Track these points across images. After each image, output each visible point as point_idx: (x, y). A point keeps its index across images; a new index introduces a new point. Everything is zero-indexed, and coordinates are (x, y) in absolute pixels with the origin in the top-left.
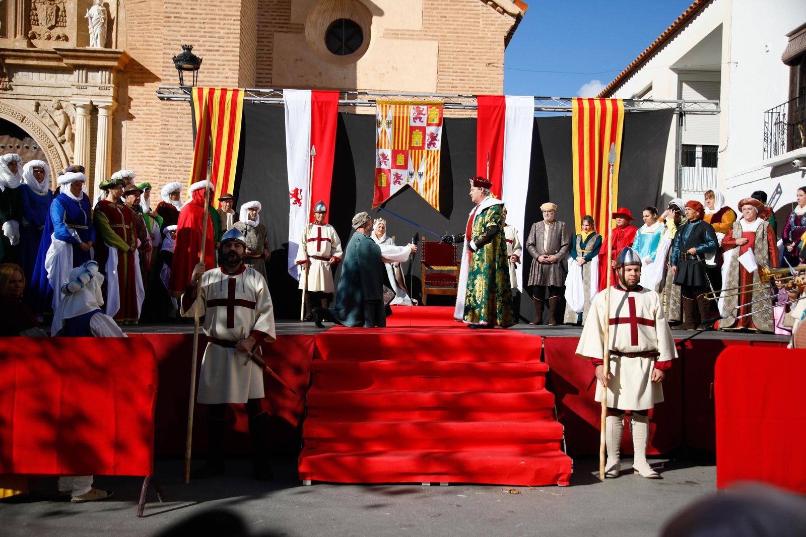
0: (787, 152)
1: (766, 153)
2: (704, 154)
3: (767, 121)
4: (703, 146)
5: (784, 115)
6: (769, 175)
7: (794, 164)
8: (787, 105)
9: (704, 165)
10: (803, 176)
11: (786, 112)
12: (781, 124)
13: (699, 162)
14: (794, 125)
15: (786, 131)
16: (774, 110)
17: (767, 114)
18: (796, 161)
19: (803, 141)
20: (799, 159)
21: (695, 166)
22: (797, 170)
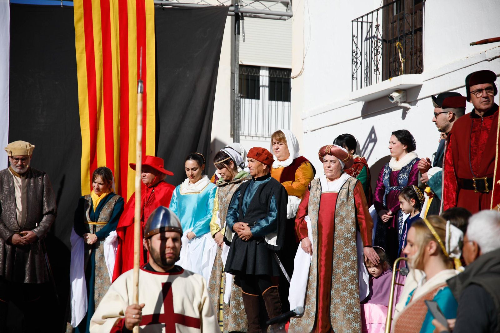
0: (383, 80)
1: (355, 82)
2: (271, 80)
3: (355, 34)
4: (271, 69)
5: (378, 26)
6: (360, 115)
7: (392, 98)
8: (381, 11)
9: (272, 97)
10: (404, 117)
11: (380, 22)
12: (374, 40)
13: (264, 92)
14: (390, 42)
15: (380, 50)
16: (365, 19)
17: (355, 23)
18: (395, 95)
19: (402, 65)
20: (397, 91)
21: (258, 98)
22: (395, 107)
